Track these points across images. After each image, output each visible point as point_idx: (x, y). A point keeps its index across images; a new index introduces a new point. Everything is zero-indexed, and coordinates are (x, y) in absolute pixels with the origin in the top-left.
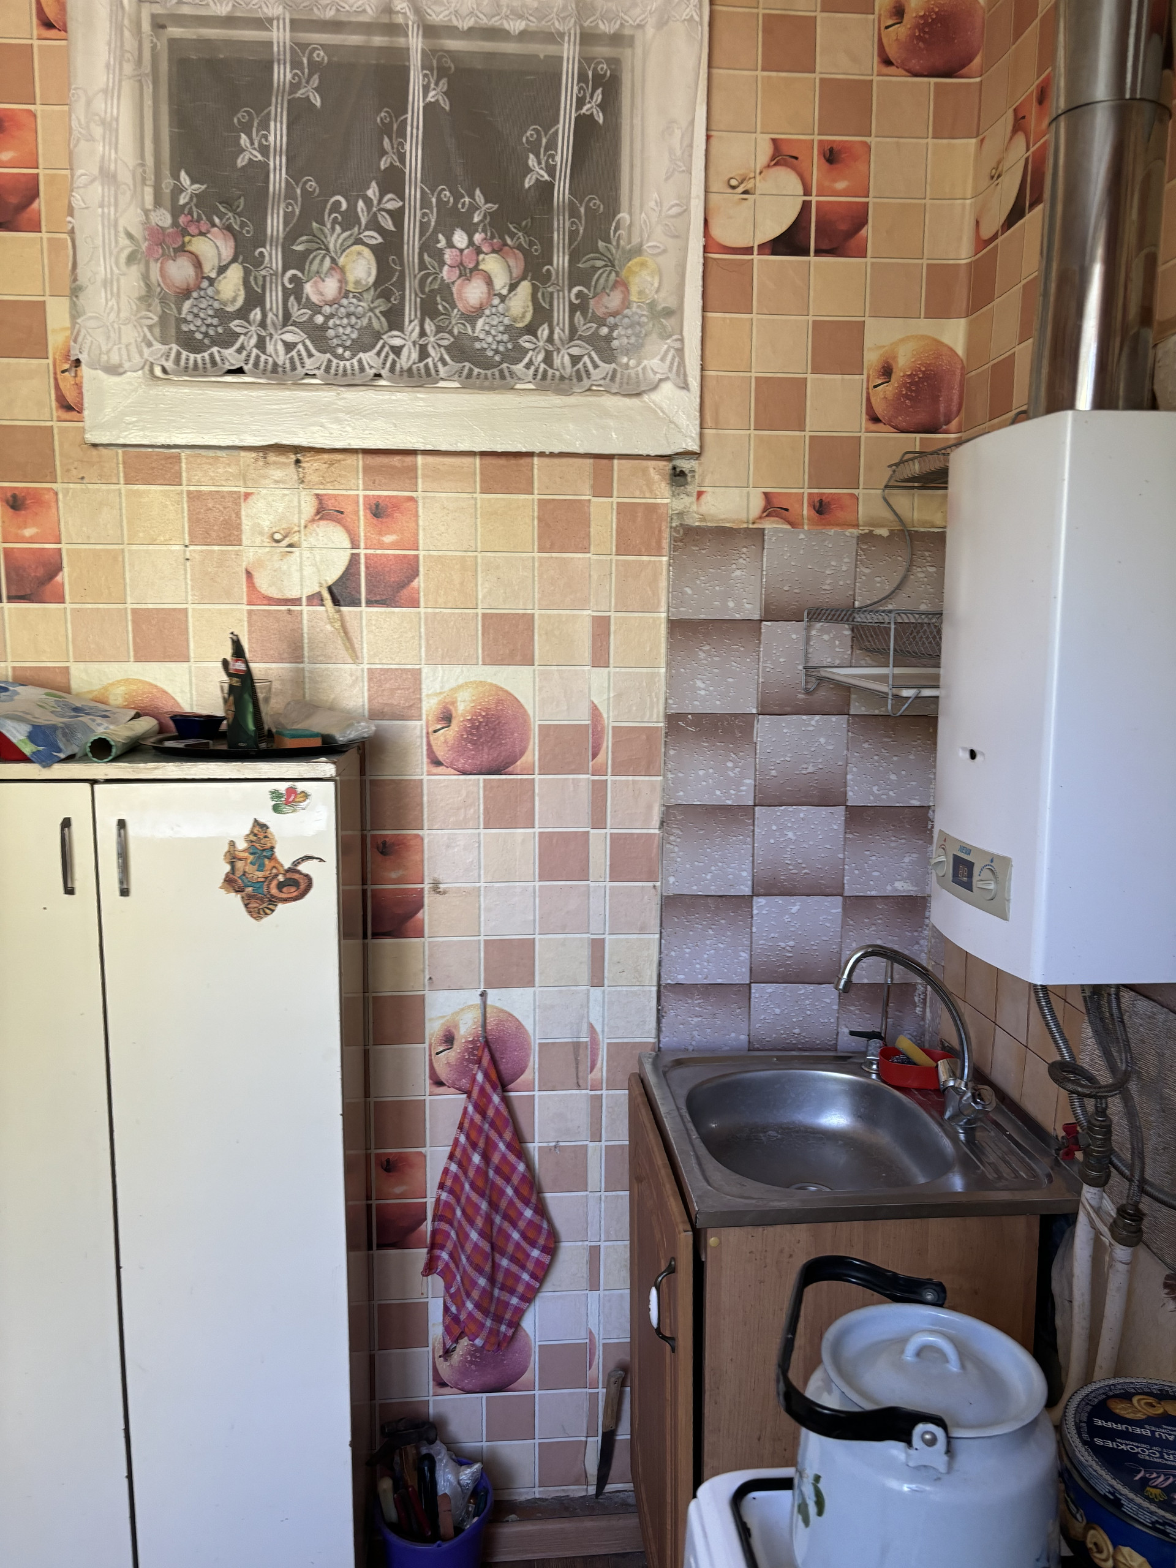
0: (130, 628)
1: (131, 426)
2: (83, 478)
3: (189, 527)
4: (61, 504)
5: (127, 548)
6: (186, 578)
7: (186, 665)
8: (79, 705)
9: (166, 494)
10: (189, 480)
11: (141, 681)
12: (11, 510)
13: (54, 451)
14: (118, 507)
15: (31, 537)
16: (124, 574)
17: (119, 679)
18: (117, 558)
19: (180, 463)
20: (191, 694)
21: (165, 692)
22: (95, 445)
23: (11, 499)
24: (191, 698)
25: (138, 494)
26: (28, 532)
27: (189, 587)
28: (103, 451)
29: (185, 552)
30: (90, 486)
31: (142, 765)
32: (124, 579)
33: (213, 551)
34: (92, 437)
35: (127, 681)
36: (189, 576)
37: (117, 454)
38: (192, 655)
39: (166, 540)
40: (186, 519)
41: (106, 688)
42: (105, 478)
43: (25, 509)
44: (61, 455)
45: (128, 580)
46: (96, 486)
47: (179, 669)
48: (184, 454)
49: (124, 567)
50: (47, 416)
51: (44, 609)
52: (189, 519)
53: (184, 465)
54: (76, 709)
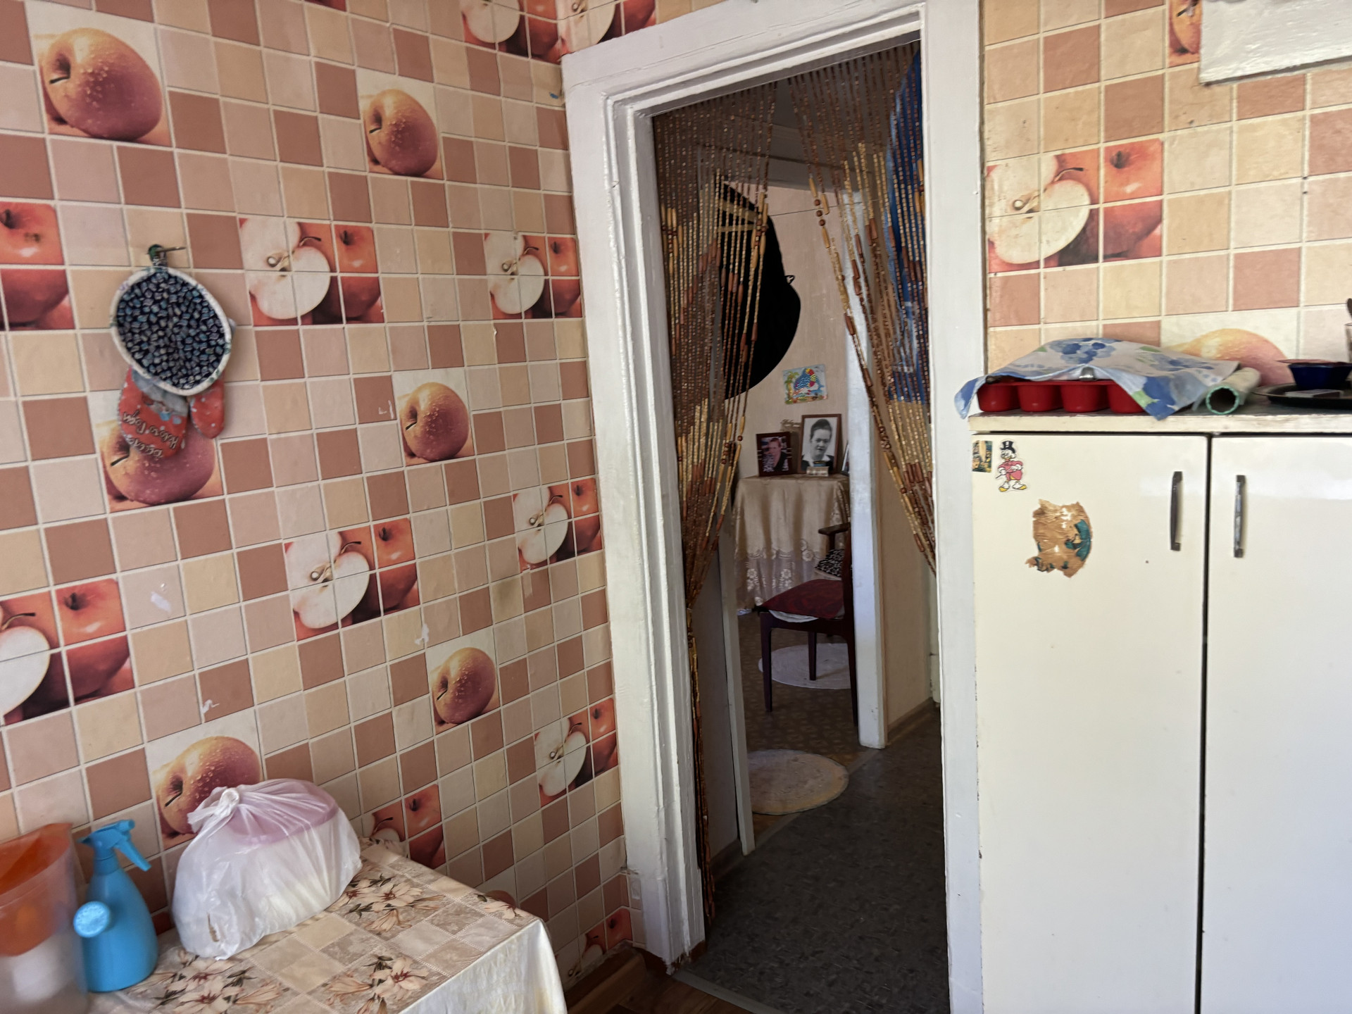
0: (1231, 275)
1: (1251, 55)
2: (1191, 122)
3: (1311, 156)
4: (1166, 154)
5: (1234, 189)
6: (1301, 214)
7: (1294, 310)
8: (1174, 358)
9: (1284, 122)
10: (1314, 102)
11: (1239, 331)
12: (1115, 169)
13: (1162, 99)
14: (1228, 146)
15: (1132, 193)
16: (1229, 218)
17: (1214, 330)
18: (1223, 202)
19: (1304, 84)
20: (1298, 341)
21: (1266, 341)
22: (1208, 84)
23: (1115, 157)
24: (1298, 346)
25: (1254, 128)
26: (1129, 189)
27: (1305, 223)
28: (1216, 88)
29: (1302, 185)
30: (1199, 129)
31: (1270, 417)
32: (1229, 223)
33: (1337, 180)
34: (1207, 76)
35: (1223, 332)
36: (1305, 212)
37: (1231, 89)
38: (1302, 298)
39: (1281, 174)
40: (1307, 148)
41: (1198, 341)
42: (1216, 118)
43: (1130, 164)
44: (1171, 102)
45: (1233, 225)
46: (1205, 128)
47: (1286, 317)
48: (1310, 74)
49: (1229, 210)
50: (1159, 65)
51: (1140, 264)
52: (1312, 147)
53: (1309, 87)
54: (1173, 363)
